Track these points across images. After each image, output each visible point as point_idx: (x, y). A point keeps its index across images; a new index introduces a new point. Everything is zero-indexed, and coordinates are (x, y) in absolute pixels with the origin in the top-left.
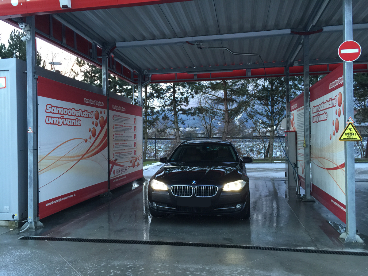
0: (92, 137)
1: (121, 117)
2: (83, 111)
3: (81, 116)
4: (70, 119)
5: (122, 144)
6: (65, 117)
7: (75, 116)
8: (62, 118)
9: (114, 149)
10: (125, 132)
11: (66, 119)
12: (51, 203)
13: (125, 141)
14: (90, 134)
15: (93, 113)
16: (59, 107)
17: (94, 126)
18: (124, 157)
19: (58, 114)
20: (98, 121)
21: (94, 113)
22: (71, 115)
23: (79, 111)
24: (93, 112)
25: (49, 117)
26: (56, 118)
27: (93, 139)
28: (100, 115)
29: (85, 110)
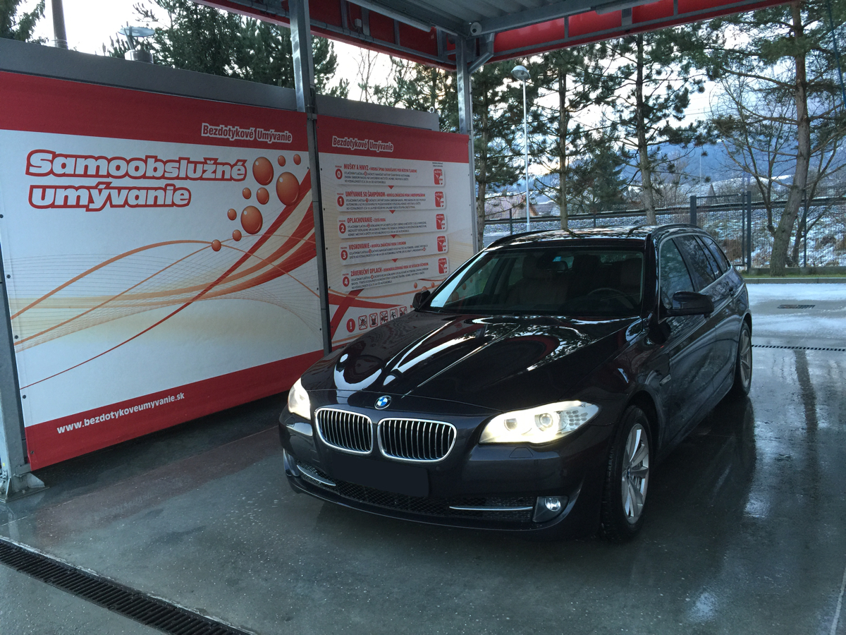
0: (244, 233)
1: (372, 169)
2: (196, 163)
3: (187, 178)
4: (139, 189)
5: (383, 245)
6: (116, 183)
7: (163, 177)
8: (101, 186)
9: (344, 262)
10: (392, 212)
11: (119, 189)
12: (78, 425)
13: (394, 236)
14: (237, 225)
15: (243, 165)
16: (86, 157)
17: (253, 201)
18: (394, 281)
19: (85, 175)
20: (271, 188)
21: (249, 166)
22: (144, 177)
23: (179, 162)
24: (244, 161)
25: (44, 188)
26: (77, 189)
27: (249, 241)
28: (278, 171)
29: (206, 159)
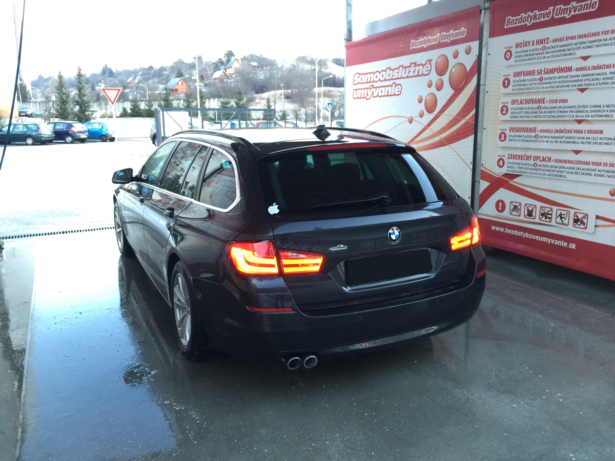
0: (425, 112)
1: (555, 41)
2: (406, 67)
3: (402, 78)
4: (382, 87)
6: (376, 85)
7: (392, 79)
8: (371, 87)
10: (582, 90)
11: (376, 88)
15: (430, 64)
16: (367, 74)
17: (433, 89)
19: (367, 83)
21: (433, 63)
22: (385, 80)
23: (398, 68)
24: (431, 61)
25: (356, 90)
26: (364, 89)
27: (428, 117)
28: (452, 62)
29: (411, 64)
